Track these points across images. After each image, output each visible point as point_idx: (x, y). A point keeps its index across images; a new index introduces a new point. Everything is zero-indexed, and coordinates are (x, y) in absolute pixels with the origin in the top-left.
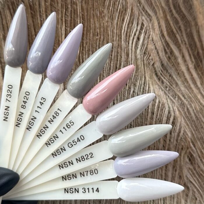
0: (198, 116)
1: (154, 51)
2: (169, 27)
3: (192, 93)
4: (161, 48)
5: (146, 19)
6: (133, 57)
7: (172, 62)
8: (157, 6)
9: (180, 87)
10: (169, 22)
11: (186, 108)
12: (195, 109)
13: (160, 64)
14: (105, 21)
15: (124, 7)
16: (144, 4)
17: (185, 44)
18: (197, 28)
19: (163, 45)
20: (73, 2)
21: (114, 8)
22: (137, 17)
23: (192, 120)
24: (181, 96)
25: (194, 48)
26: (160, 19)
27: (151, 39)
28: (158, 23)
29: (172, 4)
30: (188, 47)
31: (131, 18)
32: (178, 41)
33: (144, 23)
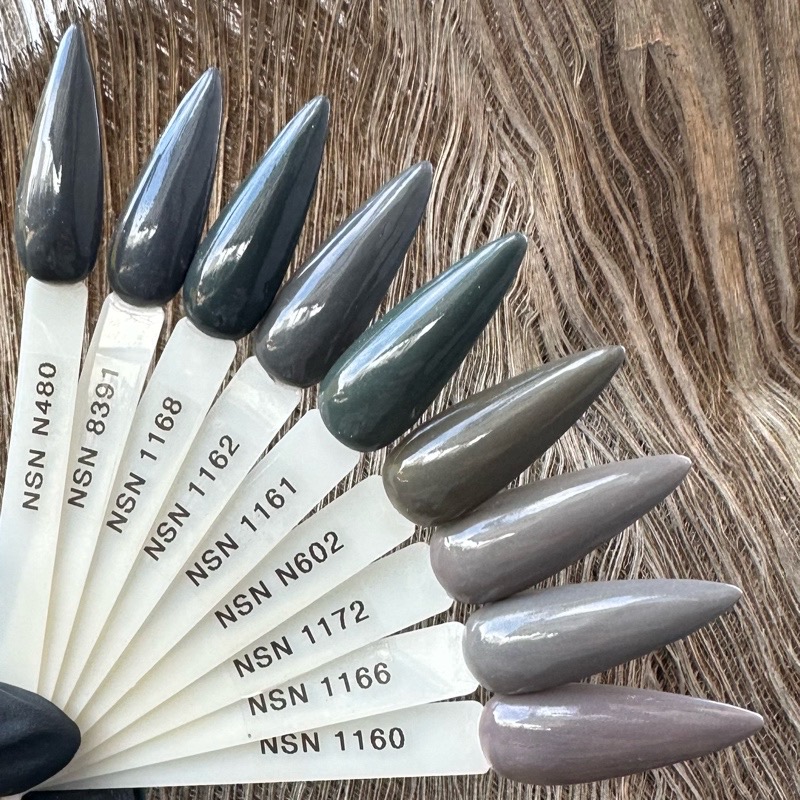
0: (692, 517)
1: (541, 275)
2: (593, 193)
3: (674, 436)
4: (567, 267)
5: (514, 161)
7: (603, 319)
8: (554, 116)
9: (630, 410)
10: (594, 177)
13: (559, 322)
14: (369, 161)
15: (439, 113)
16: (512, 108)
17: (650, 257)
18: (694, 203)
19: (573, 255)
20: (257, 91)
21: (403, 118)
22: (484, 154)
23: (672, 532)
24: (633, 443)
25: (681, 274)
26: (565, 163)
27: (531, 231)
28: (557, 178)
29: (608, 113)
30: (660, 269)
31: (461, 153)
32: (625, 247)
33: (507, 174)
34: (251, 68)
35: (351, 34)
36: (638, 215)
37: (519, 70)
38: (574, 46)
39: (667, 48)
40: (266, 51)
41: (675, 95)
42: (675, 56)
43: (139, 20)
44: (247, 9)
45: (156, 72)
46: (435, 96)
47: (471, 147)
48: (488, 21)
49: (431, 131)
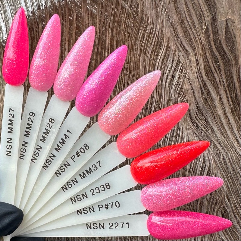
0: (234, 167)
1: (190, 92)
2: (207, 64)
3: (229, 141)
4: (198, 89)
5: (183, 55)
6: (166, 97)
7: (209, 104)
8: (196, 41)
9: (216, 133)
10: (207, 60)
11: (222, 158)
13: (195, 106)
14: (137, 55)
15: (159, 40)
16: (183, 38)
17: (224, 84)
18: (238, 67)
19: (200, 85)
20: (101, 32)
21: (148, 41)
22: (173, 52)
23: (228, 172)
24: (217, 144)
25: (233, 89)
26: (199, 56)
27: (187, 78)
28: (196, 60)
29: (213, 40)
30: (227, 88)
31: (166, 52)
32: (216, 81)
33: (180, 60)
34: (100, 25)
35: (132, 15)
36: (221, 71)
37: (185, 27)
38: (203, 19)
39: (232, 20)
40: (105, 20)
41: (234, 35)
42: (235, 23)
43: (64, 9)
44: (99, 7)
45: (68, 25)
46: (158, 35)
47: (169, 51)
48: (176, 11)
49: (157, 46)
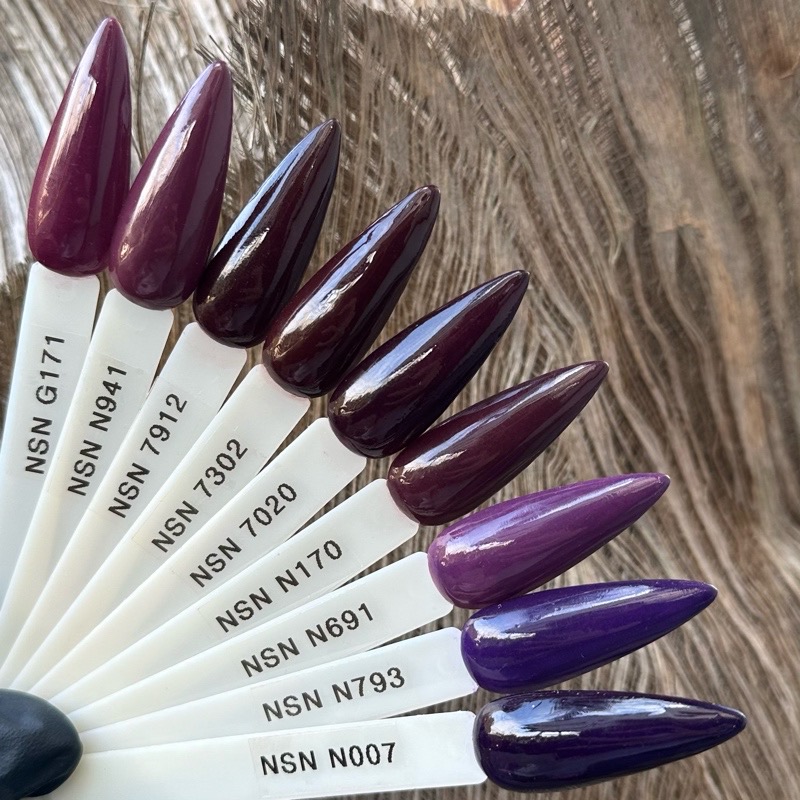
1: (581, 443)
2: (628, 363)
4: (605, 435)
5: (555, 336)
8: (592, 293)
11: (687, 647)
12: (718, 649)
16: (551, 285)
17: (681, 420)
18: (721, 367)
19: (610, 422)
22: (524, 327)
26: (601, 335)
28: (594, 350)
29: (641, 289)
30: (691, 429)
32: (657, 412)
33: (548, 348)
36: (669, 380)
37: (557, 251)
39: (695, 230)
41: (703, 271)
42: (703, 236)
48: (528, 205)
